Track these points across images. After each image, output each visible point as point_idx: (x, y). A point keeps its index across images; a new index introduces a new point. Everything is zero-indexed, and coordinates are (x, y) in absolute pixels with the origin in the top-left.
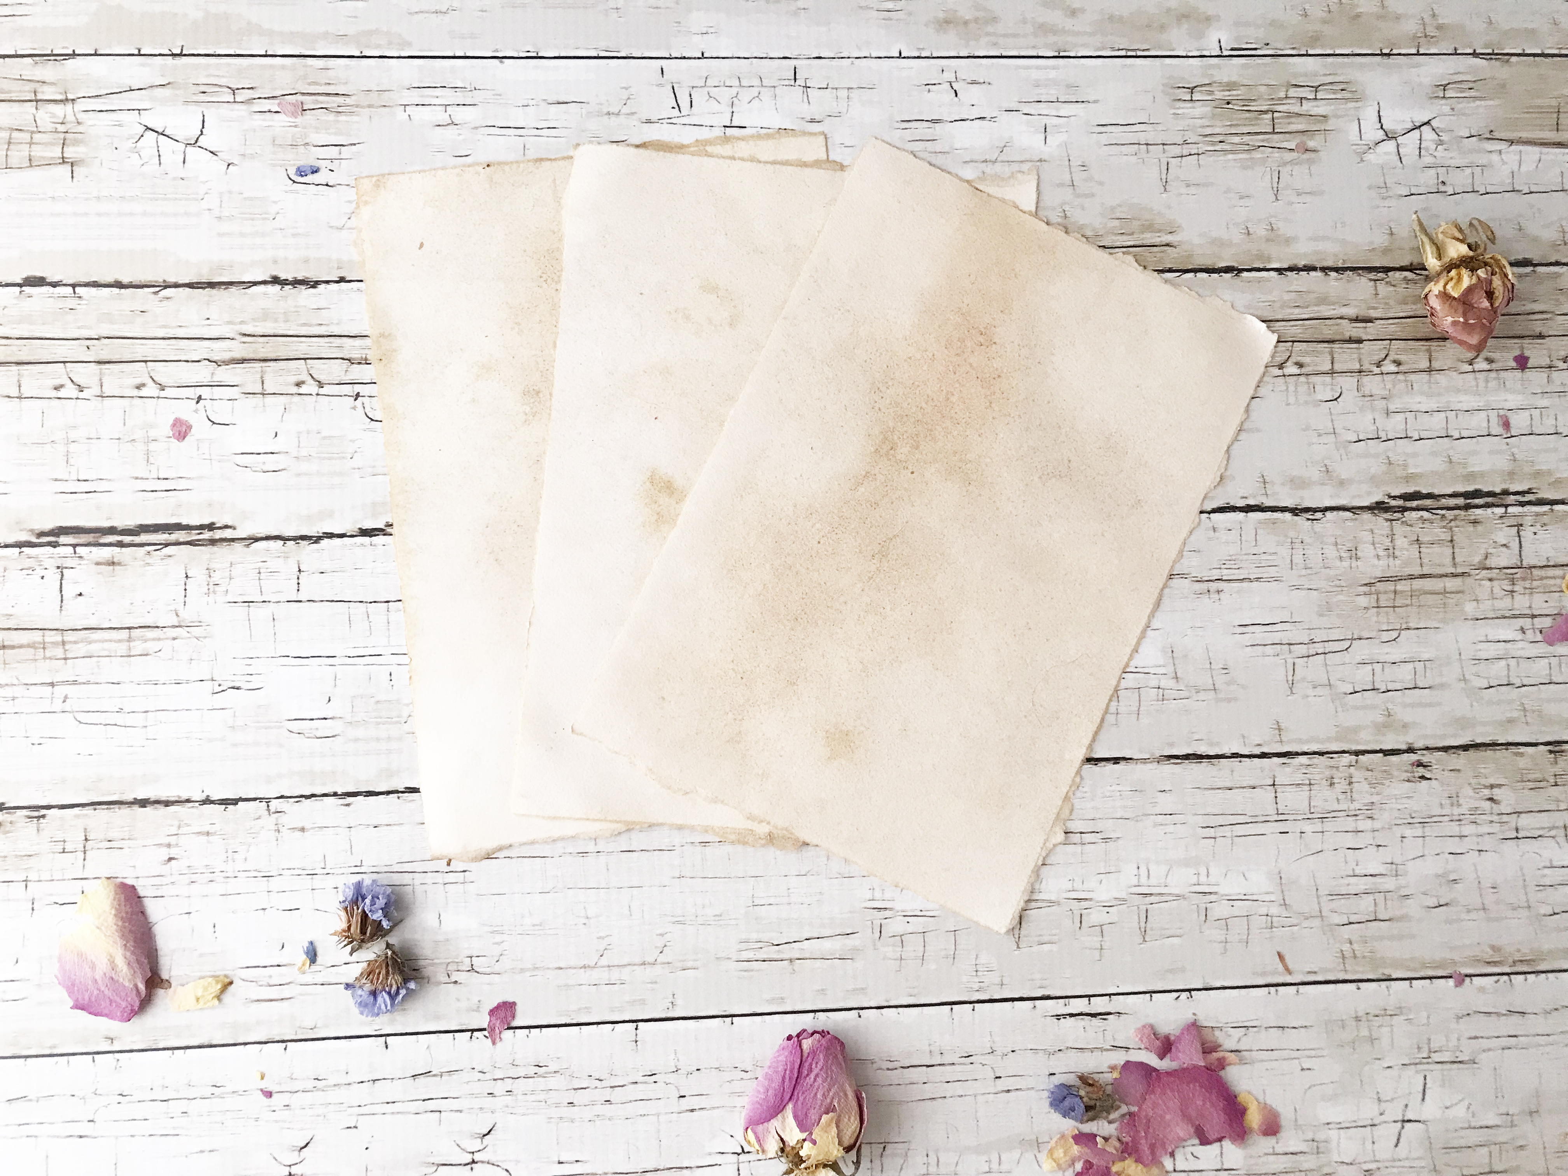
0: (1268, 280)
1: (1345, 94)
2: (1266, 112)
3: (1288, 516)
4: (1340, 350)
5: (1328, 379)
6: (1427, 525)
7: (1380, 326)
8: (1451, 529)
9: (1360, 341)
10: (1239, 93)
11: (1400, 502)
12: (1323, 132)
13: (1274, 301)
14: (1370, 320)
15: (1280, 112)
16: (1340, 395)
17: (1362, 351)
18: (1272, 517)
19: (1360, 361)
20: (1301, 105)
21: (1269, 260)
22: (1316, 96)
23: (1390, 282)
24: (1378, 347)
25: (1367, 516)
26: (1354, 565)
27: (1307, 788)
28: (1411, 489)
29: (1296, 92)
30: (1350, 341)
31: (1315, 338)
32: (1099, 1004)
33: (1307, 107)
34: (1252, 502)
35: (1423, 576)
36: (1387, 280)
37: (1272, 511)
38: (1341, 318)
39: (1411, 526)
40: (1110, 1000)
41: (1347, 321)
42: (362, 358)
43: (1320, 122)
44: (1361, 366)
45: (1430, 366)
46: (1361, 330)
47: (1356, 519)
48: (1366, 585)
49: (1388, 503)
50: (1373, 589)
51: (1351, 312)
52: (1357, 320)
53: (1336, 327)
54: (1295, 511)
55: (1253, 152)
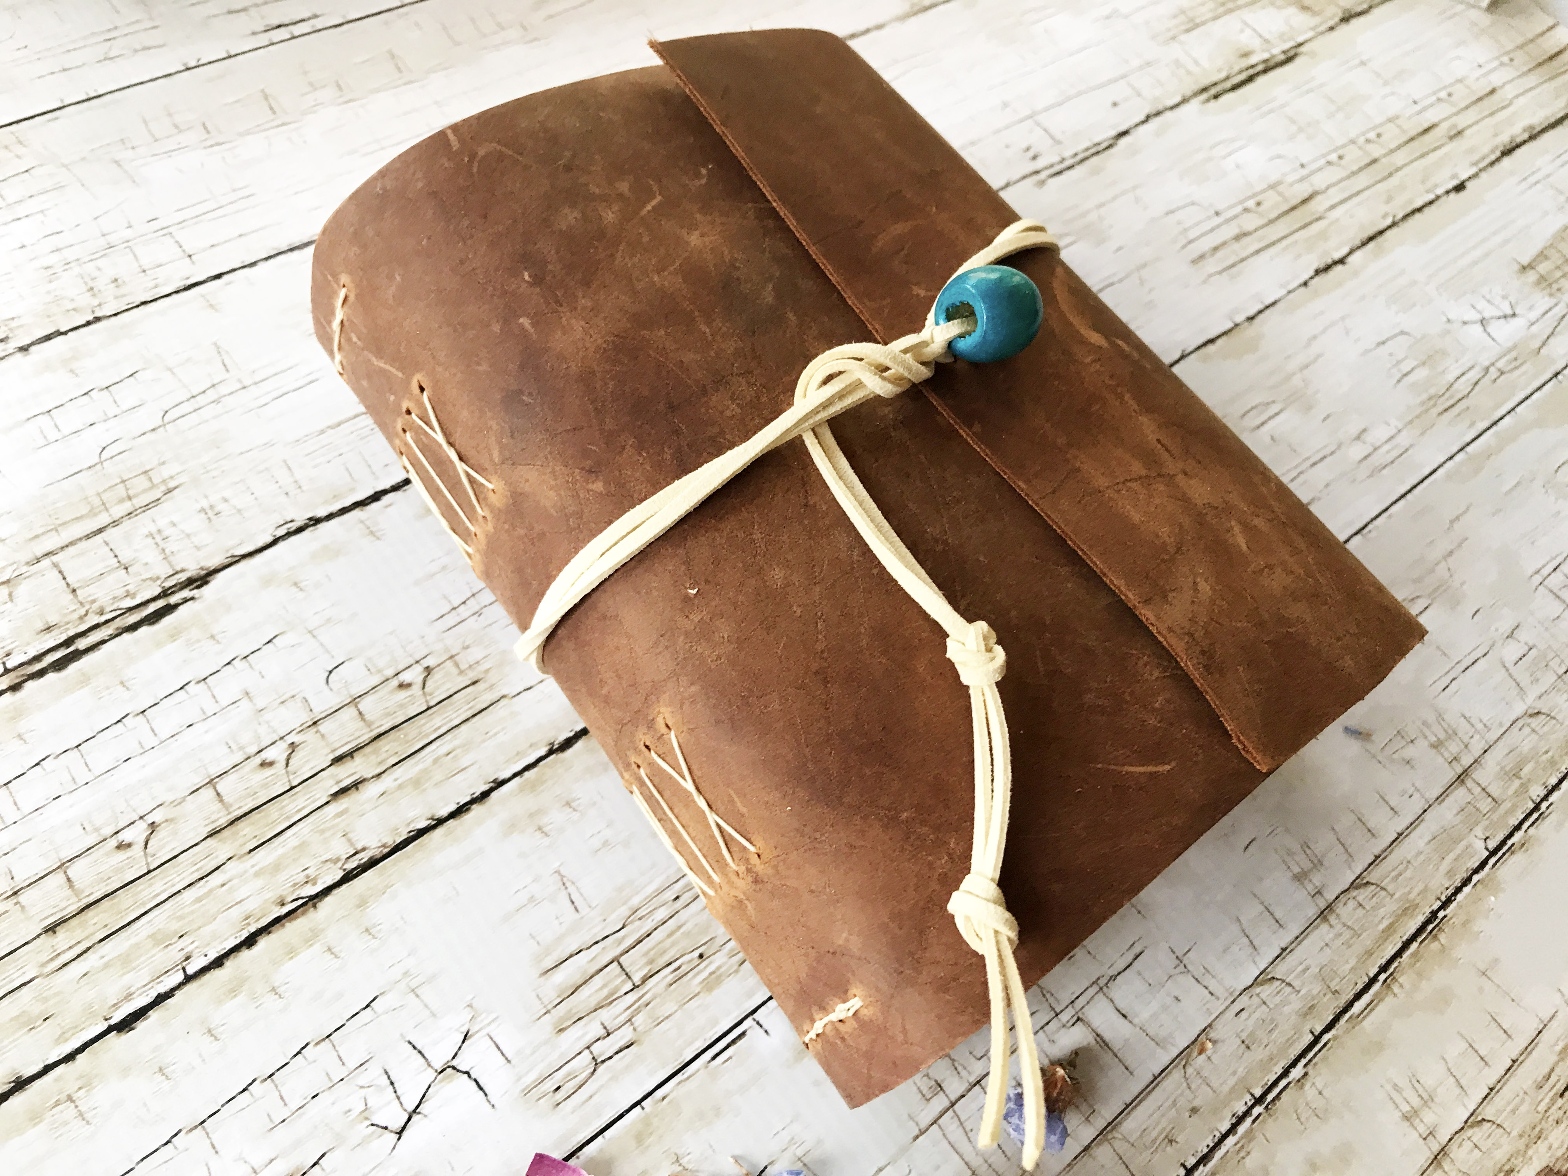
0: (508, 761)
1: (551, 1085)
2: (644, 980)
5: (356, 691)
6: (121, 592)
8: (81, 604)
10: (694, 982)
11: (173, 600)
12: (550, 1007)
14: (336, 795)
15: (626, 993)
17: (328, 750)
19: (323, 736)
20: (602, 1024)
21: (521, 789)
22: (591, 1053)
23: (335, 863)
24: (305, 769)
25: (213, 563)
28: (167, 621)
29: (622, 1038)
33: (592, 1028)
35: (100, 531)
36: (340, 864)
38: (379, 775)
39: (144, 580)
41: (370, 776)
43: (562, 1019)
45: (215, 788)
46: (341, 777)
47: (227, 551)
48: (175, 488)
49: (191, 590)
50: (163, 488)
51: (371, 790)
52: (356, 785)
53: (379, 760)
55: (628, 913)
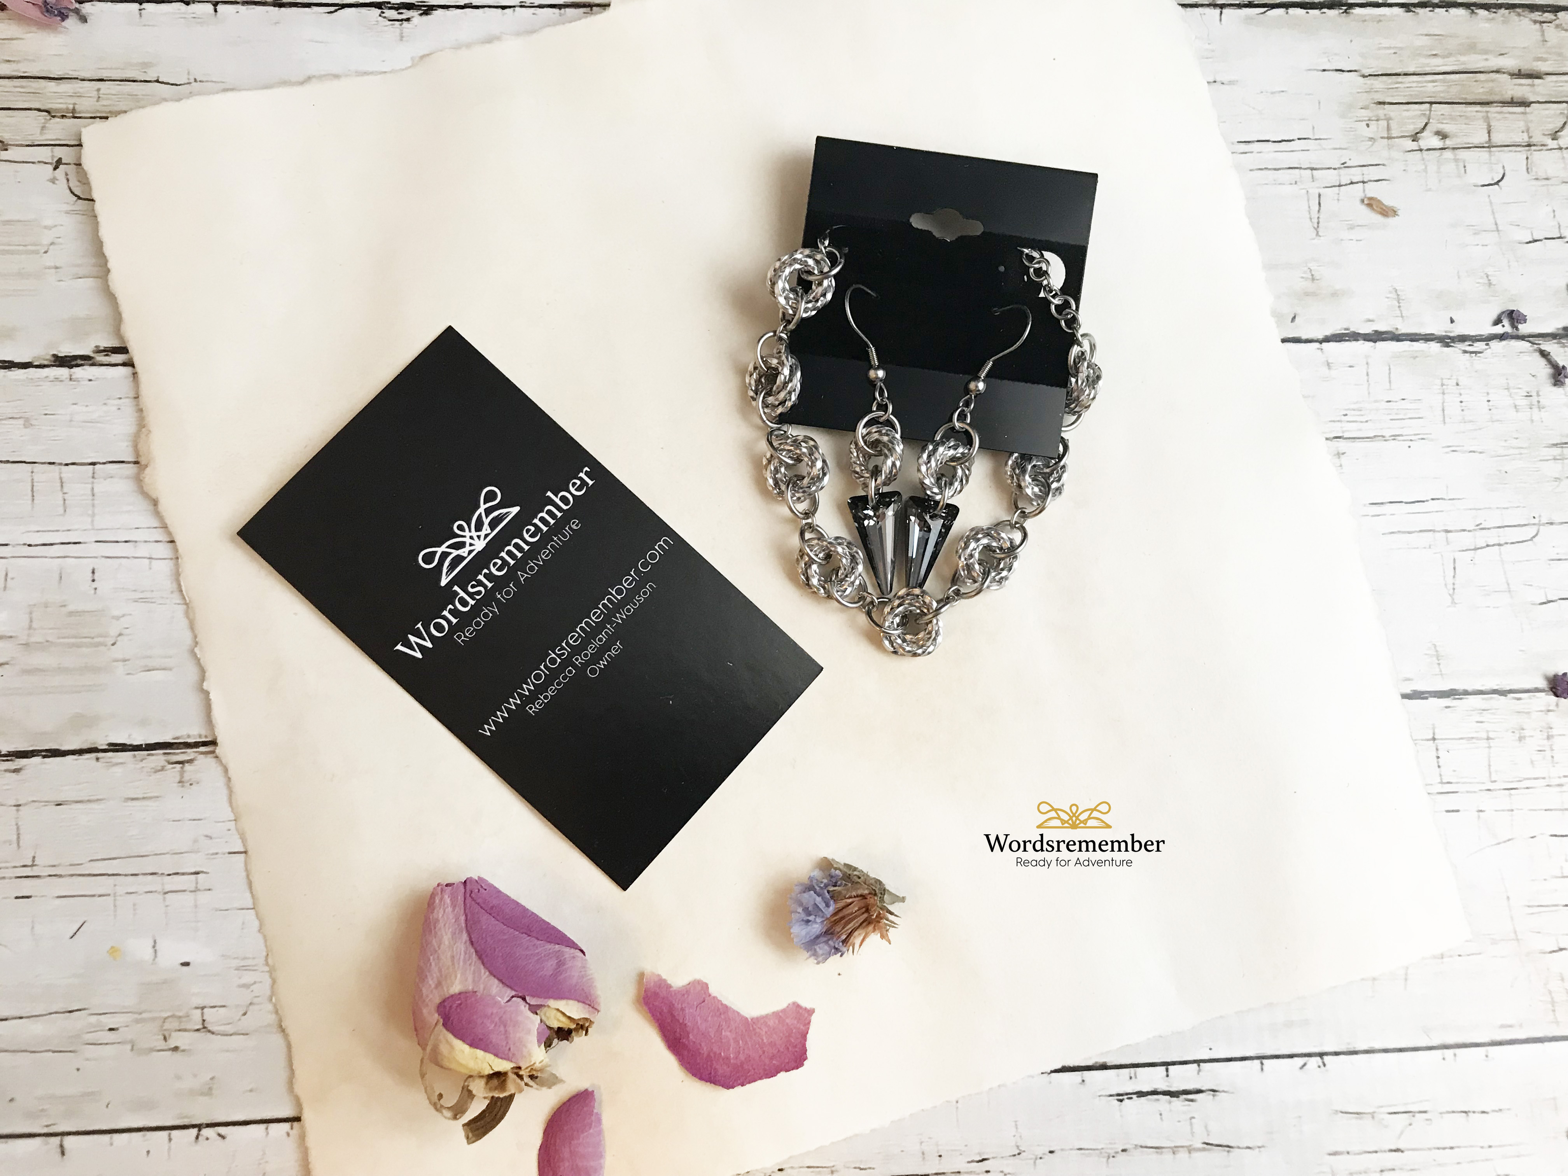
3: (1435, 346)
4: (1499, 116)
7: (1553, 84)
9: (1525, 104)
13: (1401, 48)
16: (1503, 178)
18: (1411, 349)
26: (1536, 417)
27: (1484, 743)
30: (1512, 102)
31: (1462, 98)
32: (1181, 1078)
34: (1382, 328)
37: (1412, 340)
40: (1199, 1071)
42: (67, 109)
44: (1530, 137)
54: (1446, 341)
